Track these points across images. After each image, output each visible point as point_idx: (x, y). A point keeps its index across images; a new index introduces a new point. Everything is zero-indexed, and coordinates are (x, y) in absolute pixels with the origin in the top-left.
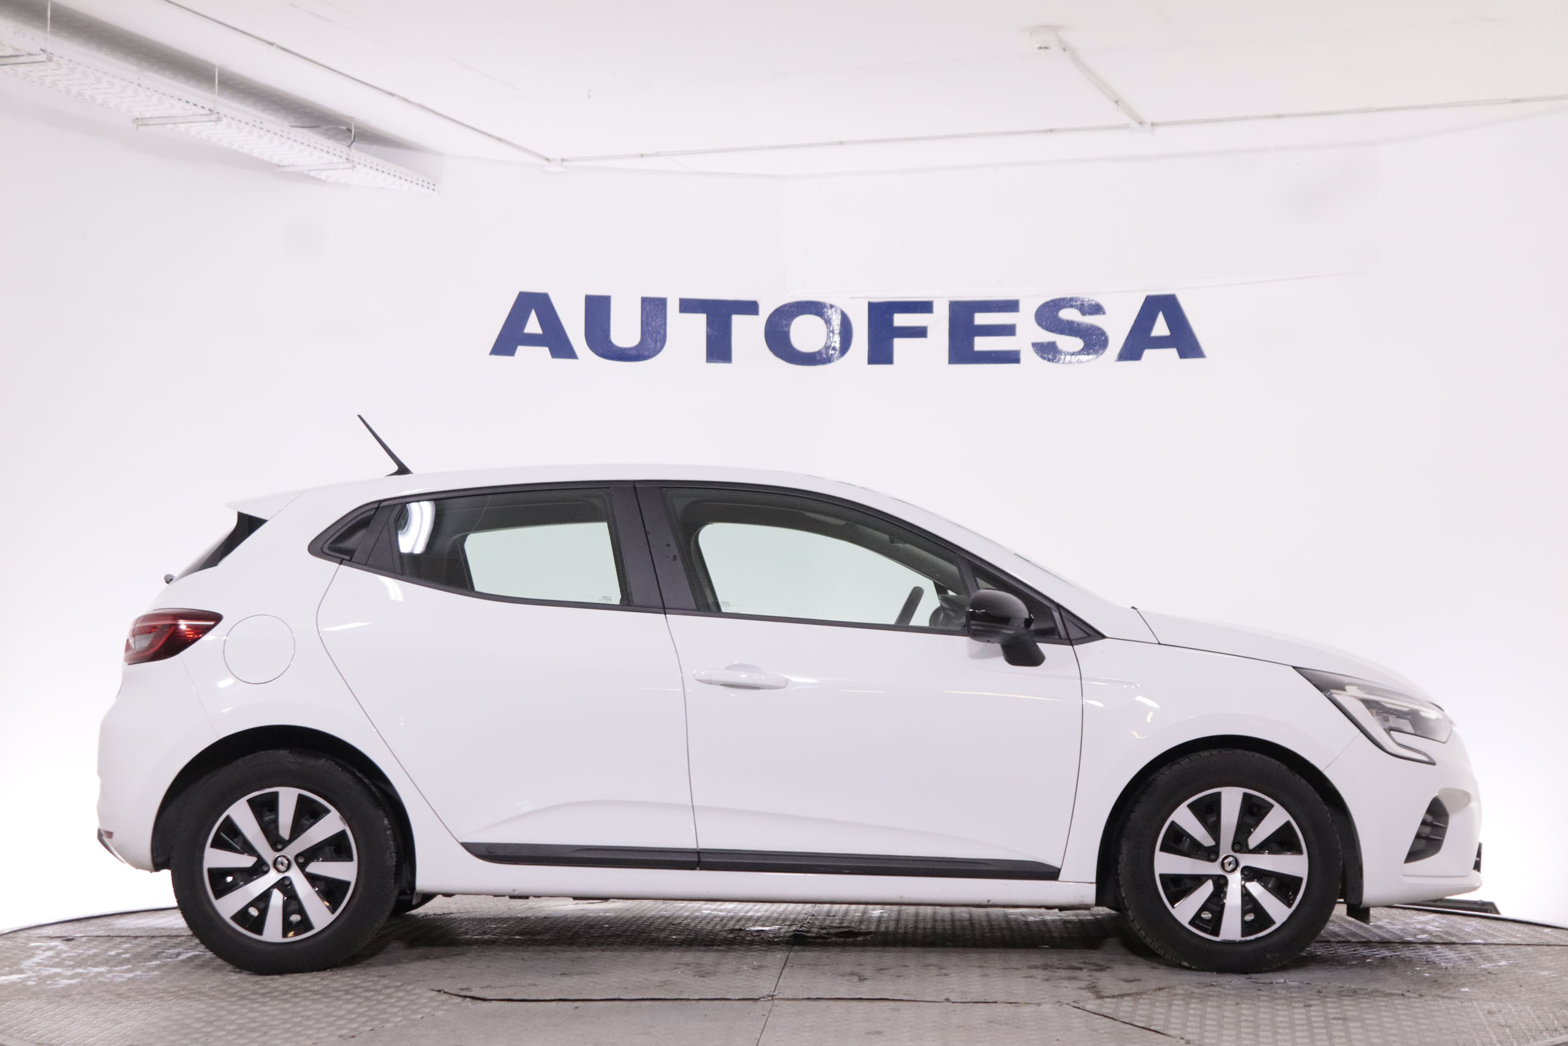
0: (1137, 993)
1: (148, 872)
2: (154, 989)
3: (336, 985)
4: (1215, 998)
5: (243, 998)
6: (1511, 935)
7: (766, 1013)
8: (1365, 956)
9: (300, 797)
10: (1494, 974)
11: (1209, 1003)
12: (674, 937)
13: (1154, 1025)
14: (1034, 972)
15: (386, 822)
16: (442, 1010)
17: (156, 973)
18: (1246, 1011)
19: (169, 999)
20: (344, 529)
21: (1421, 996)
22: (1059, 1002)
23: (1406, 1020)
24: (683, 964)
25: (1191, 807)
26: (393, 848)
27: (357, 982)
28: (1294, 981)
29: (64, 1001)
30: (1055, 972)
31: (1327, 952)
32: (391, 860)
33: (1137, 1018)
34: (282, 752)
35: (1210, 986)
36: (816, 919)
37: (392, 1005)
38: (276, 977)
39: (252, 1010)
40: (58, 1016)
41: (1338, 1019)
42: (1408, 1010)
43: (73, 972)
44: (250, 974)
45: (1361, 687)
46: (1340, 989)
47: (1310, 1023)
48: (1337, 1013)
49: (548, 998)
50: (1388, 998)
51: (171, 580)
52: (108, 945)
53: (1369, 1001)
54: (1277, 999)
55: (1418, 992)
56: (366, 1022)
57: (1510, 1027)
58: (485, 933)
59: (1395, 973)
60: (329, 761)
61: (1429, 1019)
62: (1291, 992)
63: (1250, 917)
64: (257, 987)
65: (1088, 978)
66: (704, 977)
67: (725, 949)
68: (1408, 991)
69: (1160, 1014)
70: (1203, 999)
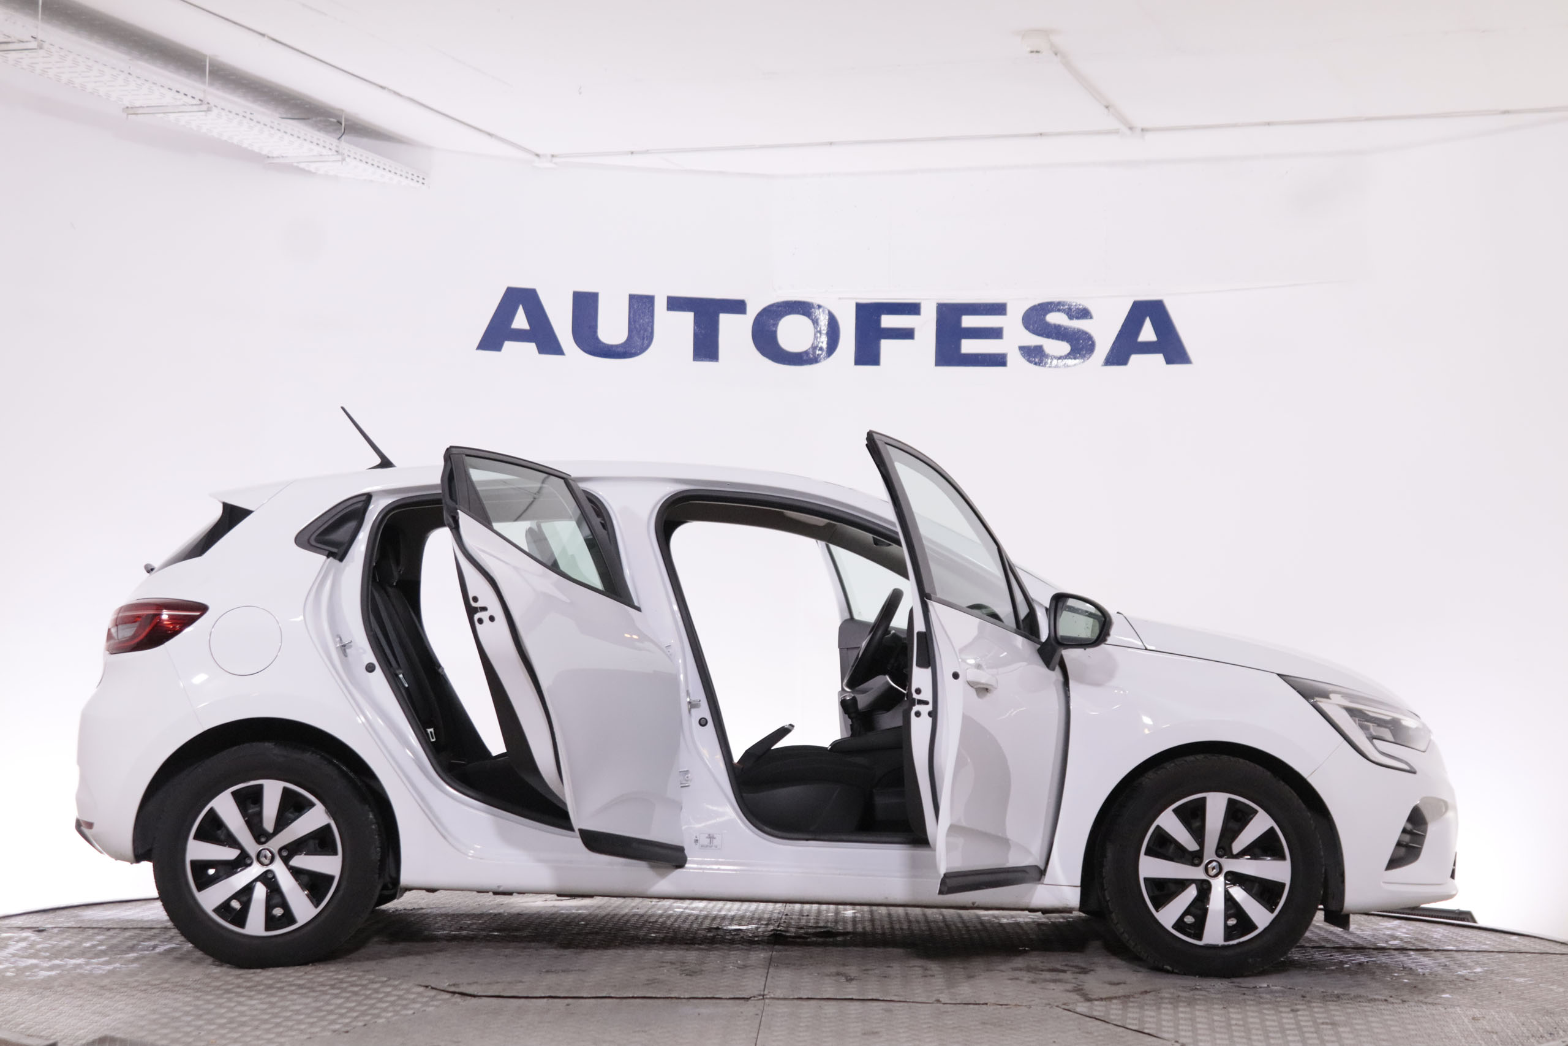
0: (1125, 996)
1: (129, 863)
2: (136, 981)
3: (321, 979)
4: (1203, 1002)
5: (228, 991)
6: (1480, 942)
7: (759, 1012)
8: (1341, 961)
9: (285, 790)
10: (1471, 980)
11: (1197, 1007)
12: (653, 935)
13: (1147, 1028)
14: (1018, 974)
15: (371, 816)
16: (433, 1006)
17: (135, 965)
18: (1235, 1014)
19: (153, 991)
20: (330, 522)
21: (1404, 1001)
22: (1049, 1004)
23: (1393, 1026)
24: (667, 962)
25: (1176, 811)
26: (377, 843)
27: (341, 977)
28: (1276, 986)
29: (47, 993)
30: (1041, 974)
31: (1304, 957)
32: (375, 854)
33: (1129, 1021)
34: (266, 744)
35: (1194, 989)
36: (792, 919)
37: (381, 1000)
38: (259, 971)
39: (240, 1003)
40: (43, 1008)
41: (1327, 1024)
42: (1393, 1015)
43: (50, 964)
44: (231, 968)
45: (1345, 695)
46: (1322, 995)
47: (1299, 1028)
48: (1325, 1018)
49: (538, 995)
50: (1372, 1004)
51: (152, 570)
52: (81, 936)
53: (1354, 1006)
54: (1263, 1003)
55: (1401, 998)
56: (357, 1017)
57: (1496, 1033)
58: (461, 929)
59: (1373, 979)
60: (314, 755)
61: (1416, 1024)
62: (1276, 997)
63: (1232, 922)
64: (240, 981)
65: (1074, 981)
66: (690, 975)
67: (707, 948)
68: (1391, 997)
69: (1151, 1017)
70: (1191, 1002)
